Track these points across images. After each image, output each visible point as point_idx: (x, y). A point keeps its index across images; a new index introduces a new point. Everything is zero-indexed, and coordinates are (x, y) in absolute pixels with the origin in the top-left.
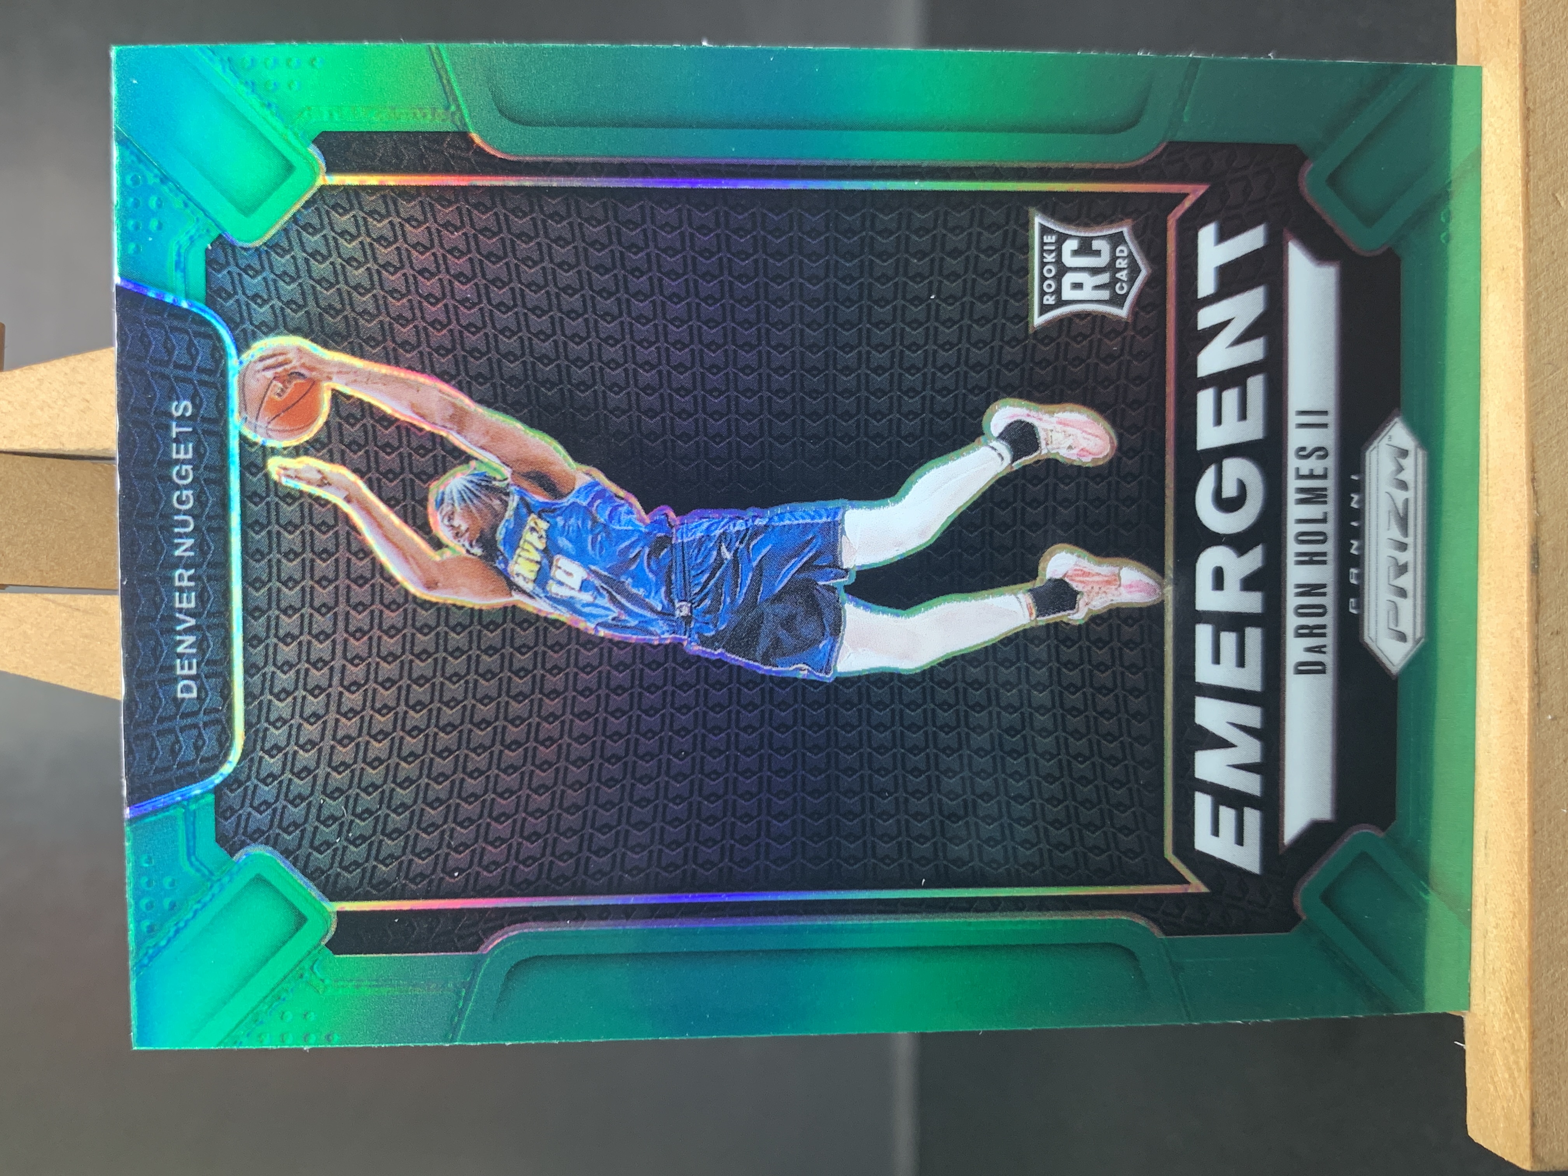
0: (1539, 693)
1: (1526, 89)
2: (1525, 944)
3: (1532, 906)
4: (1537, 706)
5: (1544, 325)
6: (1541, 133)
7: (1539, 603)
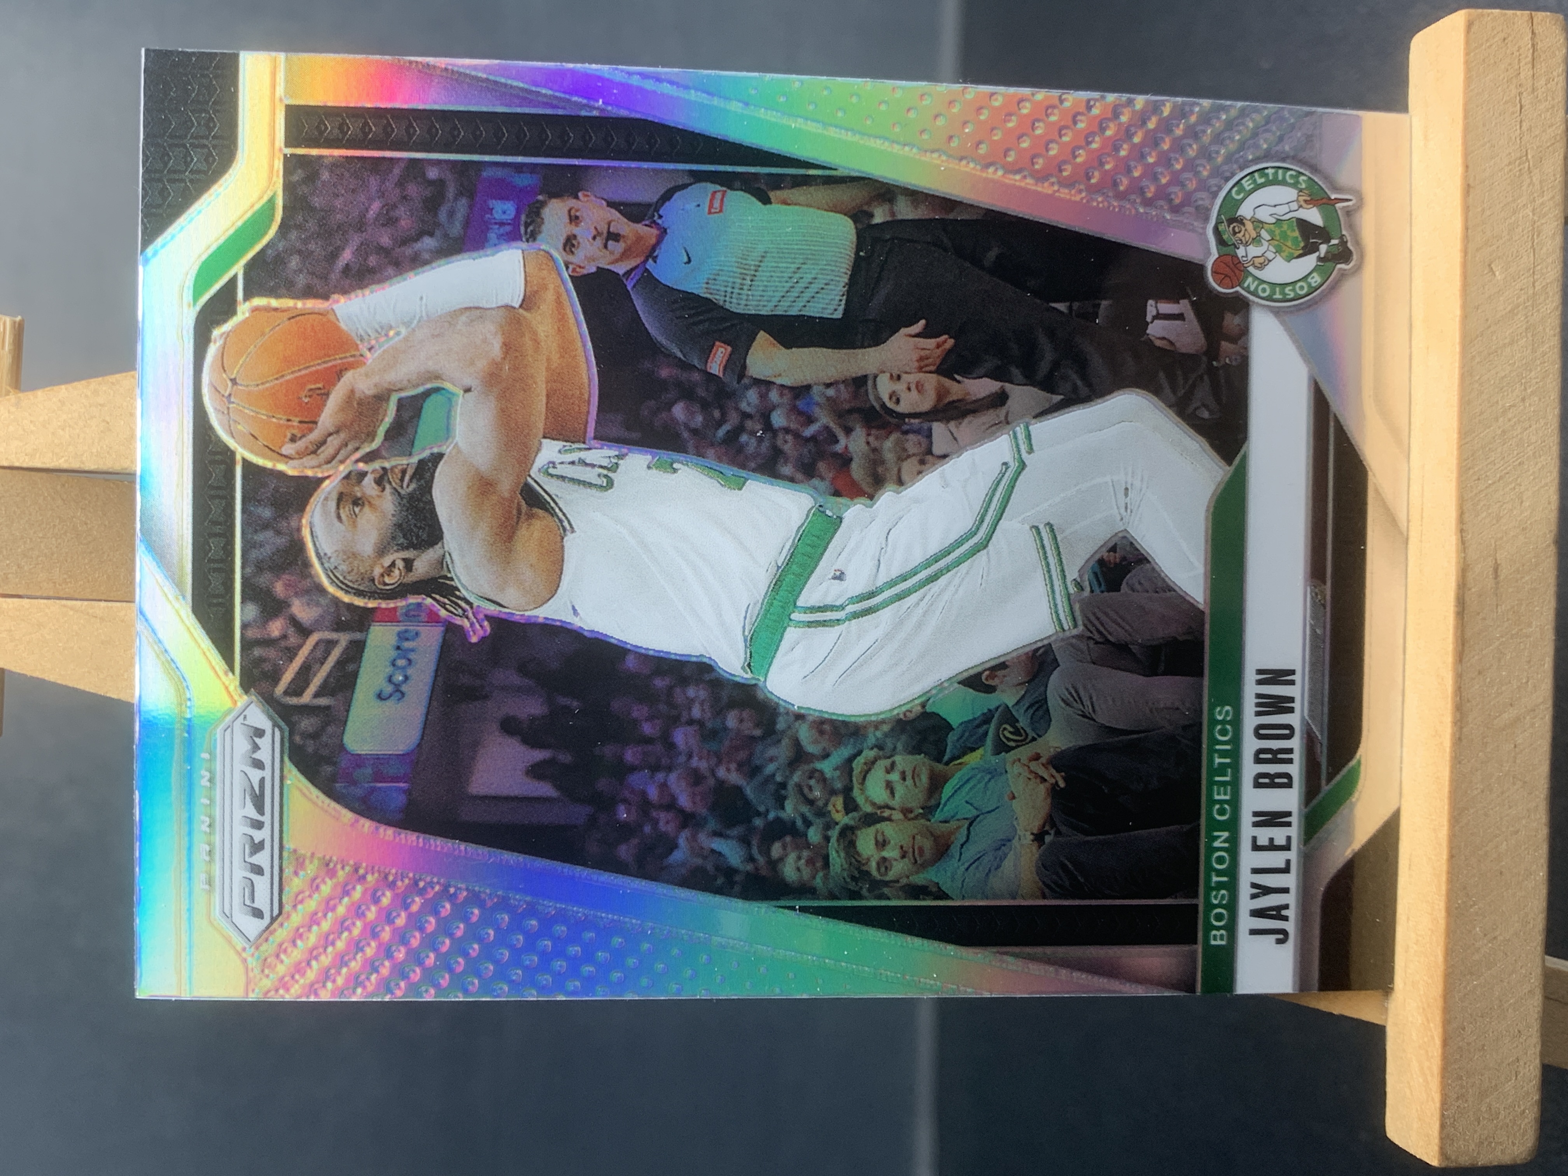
0: (1461, 728)
1: (1467, 167)
2: (1440, 958)
3: (1448, 925)
4: (1459, 740)
5: (1476, 386)
6: (1479, 210)
7: (1463, 645)
